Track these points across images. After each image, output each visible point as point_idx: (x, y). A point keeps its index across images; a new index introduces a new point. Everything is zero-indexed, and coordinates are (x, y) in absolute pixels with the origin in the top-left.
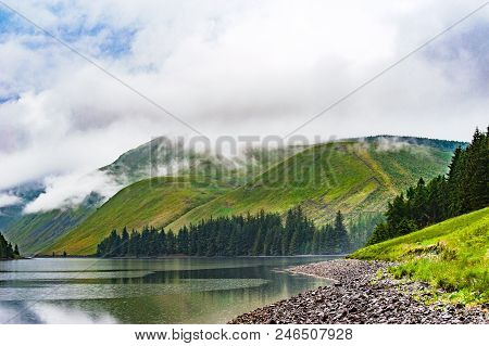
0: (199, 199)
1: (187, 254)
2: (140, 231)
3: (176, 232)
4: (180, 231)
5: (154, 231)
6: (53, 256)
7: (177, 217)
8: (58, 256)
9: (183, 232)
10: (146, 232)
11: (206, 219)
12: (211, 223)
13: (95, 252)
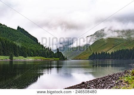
0: (117, 44)
1: (113, 59)
2: (100, 53)
3: (110, 53)
4: (111, 53)
5: (104, 53)
6: (77, 59)
7: (111, 49)
8: (78, 59)
9: (112, 53)
10: (102, 53)
11: (118, 49)
12: (120, 51)
13: (88, 58)
